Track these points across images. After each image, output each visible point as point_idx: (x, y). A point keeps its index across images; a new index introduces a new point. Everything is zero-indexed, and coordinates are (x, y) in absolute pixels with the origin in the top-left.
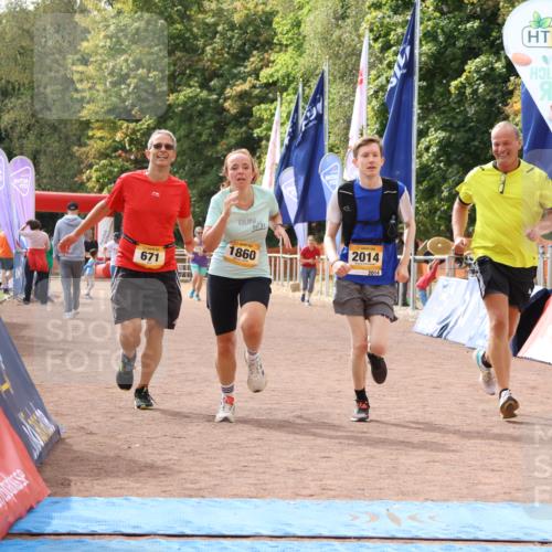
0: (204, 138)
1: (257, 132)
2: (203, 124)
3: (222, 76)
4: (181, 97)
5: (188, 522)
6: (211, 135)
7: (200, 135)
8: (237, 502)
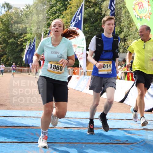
0: (14, 48)
1: (23, 48)
2: (14, 46)
3: (18, 38)
4: (10, 41)
5: (8, 114)
6: (15, 48)
7: (13, 48)
8: (17, 111)
